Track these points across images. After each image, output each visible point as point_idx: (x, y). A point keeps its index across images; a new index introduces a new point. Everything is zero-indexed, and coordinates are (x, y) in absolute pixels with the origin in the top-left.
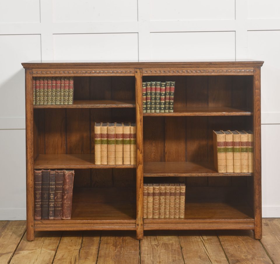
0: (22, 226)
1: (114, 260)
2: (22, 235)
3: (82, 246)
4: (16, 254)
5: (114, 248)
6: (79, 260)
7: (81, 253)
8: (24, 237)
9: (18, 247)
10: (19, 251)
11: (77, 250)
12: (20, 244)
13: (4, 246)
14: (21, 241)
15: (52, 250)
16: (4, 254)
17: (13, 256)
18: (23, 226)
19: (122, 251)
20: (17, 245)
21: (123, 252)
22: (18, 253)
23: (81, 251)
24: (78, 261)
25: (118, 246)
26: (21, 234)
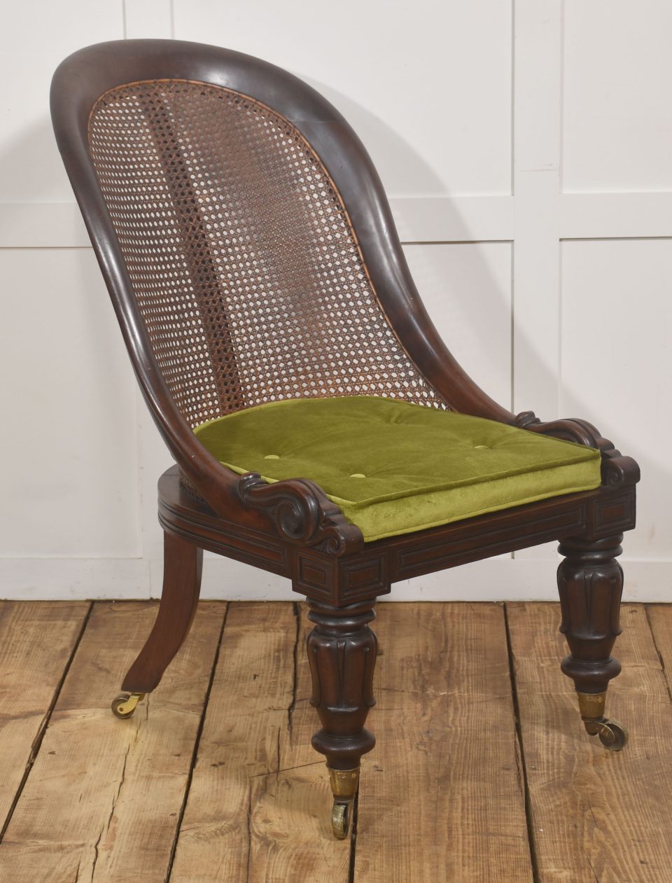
0: (60, 623)
1: (422, 747)
2: (69, 654)
3: (298, 698)
4: (56, 720)
5: (419, 705)
6: (291, 745)
7: (294, 721)
8: (74, 659)
9: (60, 696)
10: (65, 710)
11: (279, 709)
12: (64, 685)
13: (8, 690)
14: (68, 677)
15: (188, 708)
16: (15, 718)
17: (46, 727)
18: (66, 619)
19: (448, 716)
20: (55, 688)
21: (453, 723)
22: (64, 717)
23: (294, 714)
24: (287, 747)
25: (435, 701)
26: (64, 651)
